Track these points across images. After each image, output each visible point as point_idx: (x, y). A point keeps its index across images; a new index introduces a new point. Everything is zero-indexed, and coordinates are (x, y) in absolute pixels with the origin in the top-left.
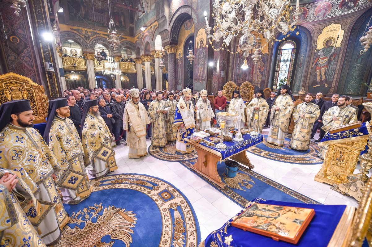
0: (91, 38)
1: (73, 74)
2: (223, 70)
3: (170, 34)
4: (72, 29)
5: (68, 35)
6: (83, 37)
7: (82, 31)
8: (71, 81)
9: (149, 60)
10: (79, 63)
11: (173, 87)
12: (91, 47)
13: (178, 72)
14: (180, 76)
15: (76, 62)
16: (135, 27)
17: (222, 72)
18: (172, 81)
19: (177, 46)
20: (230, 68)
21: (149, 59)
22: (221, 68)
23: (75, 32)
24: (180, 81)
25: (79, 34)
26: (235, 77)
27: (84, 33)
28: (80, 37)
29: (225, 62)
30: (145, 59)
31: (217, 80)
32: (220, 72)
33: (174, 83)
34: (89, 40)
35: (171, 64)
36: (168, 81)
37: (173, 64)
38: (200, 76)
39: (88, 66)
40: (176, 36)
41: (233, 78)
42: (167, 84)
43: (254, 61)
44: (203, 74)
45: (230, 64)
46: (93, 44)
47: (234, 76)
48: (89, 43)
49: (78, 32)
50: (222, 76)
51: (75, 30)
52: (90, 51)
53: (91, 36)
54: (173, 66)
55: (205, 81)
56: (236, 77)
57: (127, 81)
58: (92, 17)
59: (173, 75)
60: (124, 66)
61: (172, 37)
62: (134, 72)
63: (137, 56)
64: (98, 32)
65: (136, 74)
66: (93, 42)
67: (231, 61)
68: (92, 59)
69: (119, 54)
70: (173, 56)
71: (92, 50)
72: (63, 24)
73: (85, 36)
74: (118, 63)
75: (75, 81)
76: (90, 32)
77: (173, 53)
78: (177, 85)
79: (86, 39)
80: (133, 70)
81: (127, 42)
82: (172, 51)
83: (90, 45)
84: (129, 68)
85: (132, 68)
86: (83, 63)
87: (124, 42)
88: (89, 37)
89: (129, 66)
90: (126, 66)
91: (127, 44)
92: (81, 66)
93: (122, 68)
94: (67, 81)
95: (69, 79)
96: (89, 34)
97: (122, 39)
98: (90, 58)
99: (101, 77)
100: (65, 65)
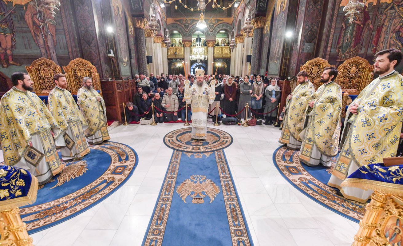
1: (179, 62)
2: (309, 41)
3: (256, 4)
4: (176, 21)
5: (173, 26)
6: (183, 26)
7: (183, 20)
8: (177, 68)
10: (179, 51)
11: (255, 71)
14: (264, 57)
15: (177, 51)
17: (306, 44)
18: (255, 63)
19: (265, 18)
20: (324, 37)
21: (241, 39)
22: (305, 38)
23: (178, 23)
24: (263, 63)
25: (180, 24)
26: (332, 50)
27: (184, 22)
28: (181, 27)
29: (315, 27)
31: (296, 58)
32: (302, 44)
33: (256, 67)
34: (188, 28)
35: (255, 43)
37: (258, 42)
38: (275, 53)
39: (186, 54)
40: (264, 4)
41: (328, 53)
43: (349, 15)
44: (279, 51)
45: (325, 30)
46: (191, 31)
47: (329, 49)
48: (188, 31)
50: (305, 51)
51: (178, 21)
53: (190, 25)
54: (258, 44)
55: (279, 60)
56: (334, 51)
57: (224, 67)
59: (257, 56)
60: (218, 51)
61: (259, 6)
62: (228, 56)
64: (196, 19)
65: (230, 58)
66: (191, 29)
67: (326, 25)
68: (189, 47)
69: (213, 39)
70: (259, 32)
71: (190, 38)
72: (170, 17)
73: (185, 25)
74: (212, 48)
75: (180, 68)
76: (190, 20)
77: (259, 28)
78: (260, 69)
79: (186, 28)
80: (227, 54)
81: (224, 24)
82: (258, 25)
83: (188, 33)
84: (223, 52)
85: (226, 52)
86: (182, 51)
87: (220, 25)
88: (188, 26)
89: (224, 50)
90: (221, 51)
91: (223, 26)
92: (180, 54)
93: (216, 53)
94: (173, 69)
95: (175, 66)
96: (189, 22)
97: (218, 22)
98: (188, 45)
99: (201, 64)
100: (169, 54)
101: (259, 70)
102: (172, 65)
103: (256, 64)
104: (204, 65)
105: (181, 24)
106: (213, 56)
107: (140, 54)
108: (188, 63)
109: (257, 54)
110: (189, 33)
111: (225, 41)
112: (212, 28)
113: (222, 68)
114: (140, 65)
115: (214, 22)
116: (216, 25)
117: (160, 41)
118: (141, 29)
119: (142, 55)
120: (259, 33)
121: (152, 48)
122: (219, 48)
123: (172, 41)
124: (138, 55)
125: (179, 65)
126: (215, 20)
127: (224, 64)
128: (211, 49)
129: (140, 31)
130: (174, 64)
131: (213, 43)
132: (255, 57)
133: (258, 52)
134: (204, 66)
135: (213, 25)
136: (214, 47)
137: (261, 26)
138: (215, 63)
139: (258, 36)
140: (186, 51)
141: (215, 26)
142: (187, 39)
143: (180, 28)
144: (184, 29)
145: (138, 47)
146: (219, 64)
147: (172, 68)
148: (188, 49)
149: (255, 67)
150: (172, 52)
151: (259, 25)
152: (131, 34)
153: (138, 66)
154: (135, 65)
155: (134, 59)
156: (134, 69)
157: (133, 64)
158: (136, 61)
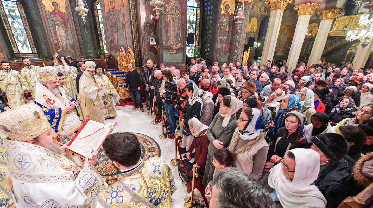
100: (334, 29)
107: (234, 36)
124: (232, 38)
145: (234, 28)
150: (341, 26)
152: (225, 13)
153: (229, 52)
154: (223, 50)
155: (222, 44)
156: (218, 55)
157: (220, 49)
158: (227, 45)
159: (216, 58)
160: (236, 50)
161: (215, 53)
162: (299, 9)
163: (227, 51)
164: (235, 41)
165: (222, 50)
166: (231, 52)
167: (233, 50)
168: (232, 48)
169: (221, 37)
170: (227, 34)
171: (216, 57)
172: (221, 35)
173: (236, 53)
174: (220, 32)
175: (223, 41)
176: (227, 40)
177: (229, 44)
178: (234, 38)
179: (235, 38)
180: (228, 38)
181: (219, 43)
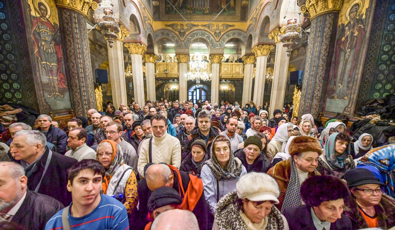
0: (187, 33)
1: (172, 83)
4: (167, 26)
5: (162, 34)
6: (177, 33)
7: (178, 25)
9: (265, 52)
10: (172, 68)
11: (315, 102)
12: (185, 45)
13: (337, 63)
14: (343, 73)
15: (169, 68)
16: (249, 4)
18: (315, 87)
23: (170, 28)
24: (341, 87)
25: (173, 30)
27: (179, 27)
28: (174, 35)
30: (259, 52)
33: (318, 93)
34: (184, 36)
35: (317, 44)
36: (300, 88)
37: (326, 41)
39: (180, 71)
42: (297, 95)
46: (188, 40)
48: (183, 41)
49: (173, 28)
51: (169, 26)
52: (183, 51)
53: (187, 31)
54: (324, 47)
57: (231, 90)
58: (191, 5)
59: (321, 72)
60: (226, 69)
62: (240, 77)
63: (247, 51)
64: (196, 23)
65: (242, 79)
66: (188, 38)
68: (185, 63)
69: (220, 52)
70: (329, 20)
71: (186, 50)
72: (158, 21)
73: (180, 32)
74: (218, 65)
75: (174, 91)
76: (187, 25)
77: (329, 13)
78: (328, 100)
79: (181, 36)
80: (238, 73)
81: (235, 31)
82: (327, 6)
83: (184, 43)
84: (234, 70)
85: (238, 70)
86: (176, 68)
87: (230, 32)
88: (184, 33)
89: (234, 67)
90: (230, 69)
91: (234, 34)
92: (174, 73)
93: (222, 72)
94: (167, 92)
95: (169, 89)
96: (185, 28)
97: (227, 29)
98: (183, 60)
99: (201, 86)
100: (158, 72)
101: (325, 101)
102: (164, 87)
103: (318, 88)
104: (205, 88)
105: (175, 30)
106: (219, 75)
107: (71, 64)
108: (183, 85)
109: (321, 68)
110: (186, 42)
111: (233, 58)
112: (219, 37)
113: (228, 91)
114: (74, 88)
115: (221, 28)
116: (224, 32)
117: (140, 50)
118: (73, 11)
119: (77, 66)
120: (327, 22)
121: (117, 59)
122: (228, 65)
123: (165, 57)
124: (68, 67)
125: (173, 87)
126: (223, 25)
127: (232, 87)
128: (216, 66)
129: (70, 15)
130: (167, 86)
131: (220, 57)
132: (317, 73)
133: (325, 65)
134: (206, 90)
135: (220, 33)
136: (220, 64)
137: (334, 6)
138: (220, 85)
139: (326, 29)
140: (180, 69)
141: (222, 33)
142: (182, 51)
143: (173, 37)
144: (179, 37)
145: (66, 49)
146: (225, 87)
147: (165, 90)
148: (183, 66)
149: (316, 93)
150: (162, 70)
151: (331, 6)
152: (41, 17)
153: (67, 90)
154: (57, 87)
155: (50, 75)
156: (49, 96)
157: (48, 84)
158: (62, 78)
159: (46, 103)
160: (83, 87)
161: (39, 93)
162: (130, 47)
163: (64, 88)
164: (76, 72)
165: (55, 87)
166: (73, 90)
167: (76, 86)
168: (74, 84)
169: (43, 63)
170: (55, 58)
171: (45, 100)
172: (44, 59)
173: (84, 91)
174: (39, 52)
175: (51, 71)
176: (58, 70)
177: (64, 76)
178: (73, 67)
179: (75, 67)
180: (59, 65)
181: (44, 74)
